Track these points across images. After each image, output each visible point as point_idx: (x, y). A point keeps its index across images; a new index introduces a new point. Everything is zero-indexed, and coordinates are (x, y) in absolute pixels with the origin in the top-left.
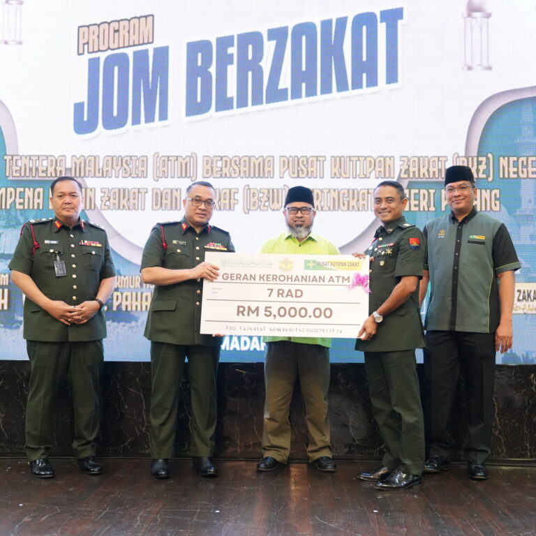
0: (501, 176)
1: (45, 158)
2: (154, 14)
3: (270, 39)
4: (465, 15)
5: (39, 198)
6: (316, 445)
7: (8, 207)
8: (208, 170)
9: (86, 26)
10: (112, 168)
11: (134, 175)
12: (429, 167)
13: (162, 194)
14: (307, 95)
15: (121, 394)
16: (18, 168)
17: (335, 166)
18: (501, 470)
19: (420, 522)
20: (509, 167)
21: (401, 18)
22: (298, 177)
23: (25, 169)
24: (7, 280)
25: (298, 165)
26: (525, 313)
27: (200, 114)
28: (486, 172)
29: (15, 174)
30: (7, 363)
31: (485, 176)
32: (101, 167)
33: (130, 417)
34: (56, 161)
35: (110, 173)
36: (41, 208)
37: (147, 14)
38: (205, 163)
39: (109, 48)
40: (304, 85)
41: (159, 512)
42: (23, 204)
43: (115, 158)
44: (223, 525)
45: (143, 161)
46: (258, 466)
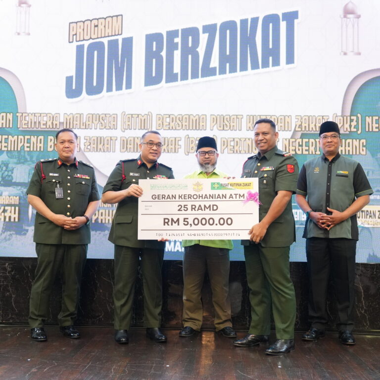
0: (367, 130)
1: (45, 115)
2: (122, 14)
3: (204, 32)
4: (342, 16)
5: (40, 143)
6: (221, 319)
7: (19, 149)
8: (160, 124)
9: (74, 23)
10: (92, 122)
11: (108, 127)
12: (316, 123)
13: (127, 141)
14: (230, 72)
15: (97, 282)
16: (26, 122)
17: (250, 122)
18: (366, 338)
20: (372, 124)
21: (297, 18)
22: (223, 129)
23: (31, 122)
24: (18, 200)
25: (224, 121)
27: (155, 85)
28: (356, 127)
29: (24, 126)
30: (17, 260)
31: (355, 130)
32: (84, 122)
33: (104, 298)
34: (53, 117)
35: (91, 126)
36: (42, 150)
37: (117, 14)
38: (158, 119)
39: (91, 38)
40: (228, 65)
41: (127, 366)
42: (29, 147)
43: (94, 115)
44: (172, 376)
45: (114, 117)
46: (180, 333)
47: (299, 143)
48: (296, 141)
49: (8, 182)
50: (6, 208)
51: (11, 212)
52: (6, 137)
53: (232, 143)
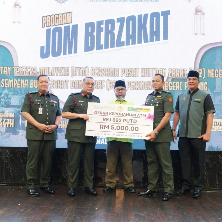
0: (208, 77)
1: (29, 68)
2: (72, 11)
3: (118, 22)
4: (194, 13)
5: (26, 83)
6: (127, 182)
7: (14, 87)
8: (93, 73)
9: (45, 16)
10: (55, 72)
11: (64, 75)
12: (180, 73)
13: (74, 82)
14: (132, 44)
15: (58, 161)
16: (18, 72)
17: (143, 72)
18: (207, 192)
19: (177, 214)
20: (211, 73)
21: (170, 14)
22: (128, 76)
23: (21, 72)
24: (14, 115)
25: (128, 72)
26: (217, 131)
27: (90, 51)
28: (202, 75)
29: (17, 74)
30: (13, 148)
31: (202, 77)
32: (51, 72)
33: (61, 170)
34: (33, 69)
35: (54, 74)
36: (27, 87)
37: (69, 12)
38: (92, 70)
39: (54, 25)
40: (131, 40)
41: (73, 208)
42: (20, 86)
43: (56, 68)
44: (99, 214)
45: (67, 69)
46: (104, 190)
47: (170, 84)
48: (168, 83)
49: (8, 105)
50: (7, 120)
51: (10, 122)
52: (7, 80)
53: (133, 84)
